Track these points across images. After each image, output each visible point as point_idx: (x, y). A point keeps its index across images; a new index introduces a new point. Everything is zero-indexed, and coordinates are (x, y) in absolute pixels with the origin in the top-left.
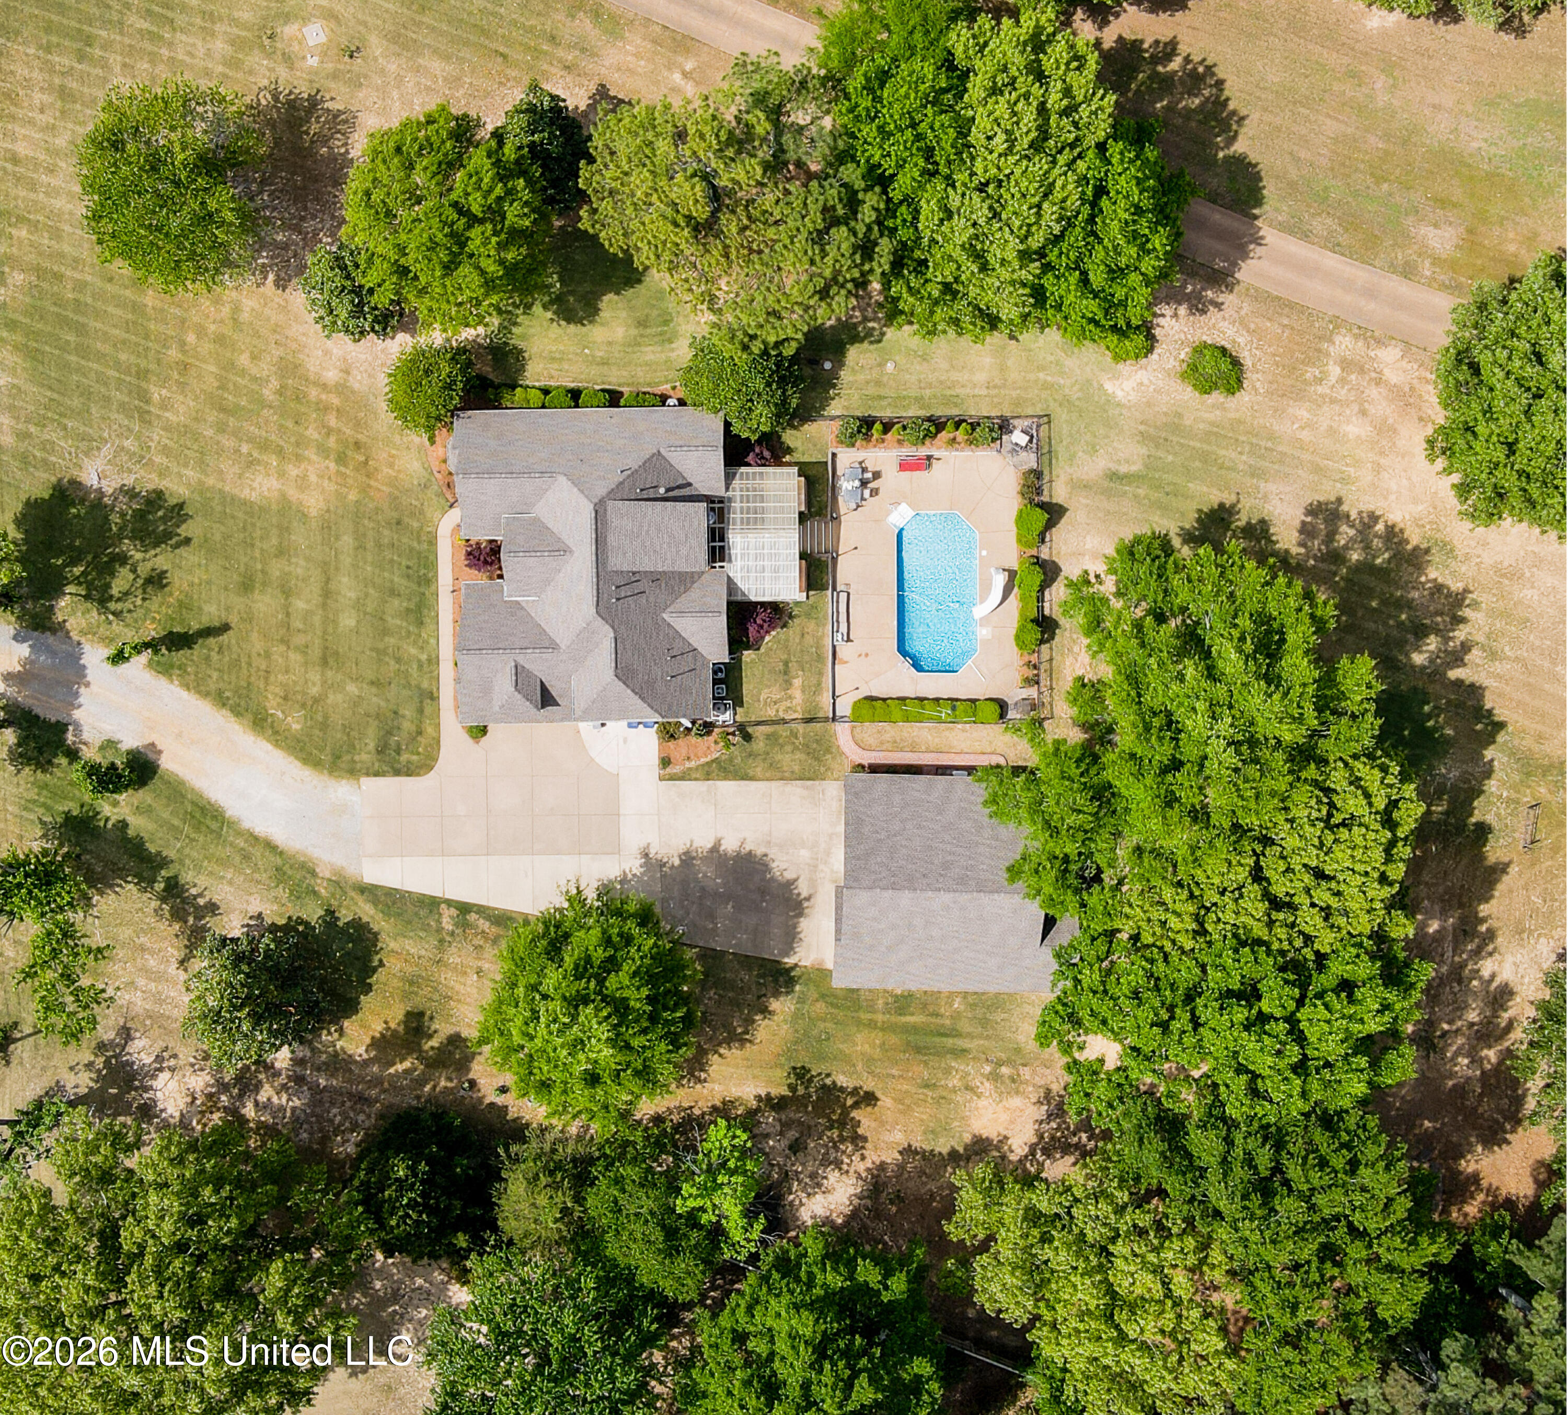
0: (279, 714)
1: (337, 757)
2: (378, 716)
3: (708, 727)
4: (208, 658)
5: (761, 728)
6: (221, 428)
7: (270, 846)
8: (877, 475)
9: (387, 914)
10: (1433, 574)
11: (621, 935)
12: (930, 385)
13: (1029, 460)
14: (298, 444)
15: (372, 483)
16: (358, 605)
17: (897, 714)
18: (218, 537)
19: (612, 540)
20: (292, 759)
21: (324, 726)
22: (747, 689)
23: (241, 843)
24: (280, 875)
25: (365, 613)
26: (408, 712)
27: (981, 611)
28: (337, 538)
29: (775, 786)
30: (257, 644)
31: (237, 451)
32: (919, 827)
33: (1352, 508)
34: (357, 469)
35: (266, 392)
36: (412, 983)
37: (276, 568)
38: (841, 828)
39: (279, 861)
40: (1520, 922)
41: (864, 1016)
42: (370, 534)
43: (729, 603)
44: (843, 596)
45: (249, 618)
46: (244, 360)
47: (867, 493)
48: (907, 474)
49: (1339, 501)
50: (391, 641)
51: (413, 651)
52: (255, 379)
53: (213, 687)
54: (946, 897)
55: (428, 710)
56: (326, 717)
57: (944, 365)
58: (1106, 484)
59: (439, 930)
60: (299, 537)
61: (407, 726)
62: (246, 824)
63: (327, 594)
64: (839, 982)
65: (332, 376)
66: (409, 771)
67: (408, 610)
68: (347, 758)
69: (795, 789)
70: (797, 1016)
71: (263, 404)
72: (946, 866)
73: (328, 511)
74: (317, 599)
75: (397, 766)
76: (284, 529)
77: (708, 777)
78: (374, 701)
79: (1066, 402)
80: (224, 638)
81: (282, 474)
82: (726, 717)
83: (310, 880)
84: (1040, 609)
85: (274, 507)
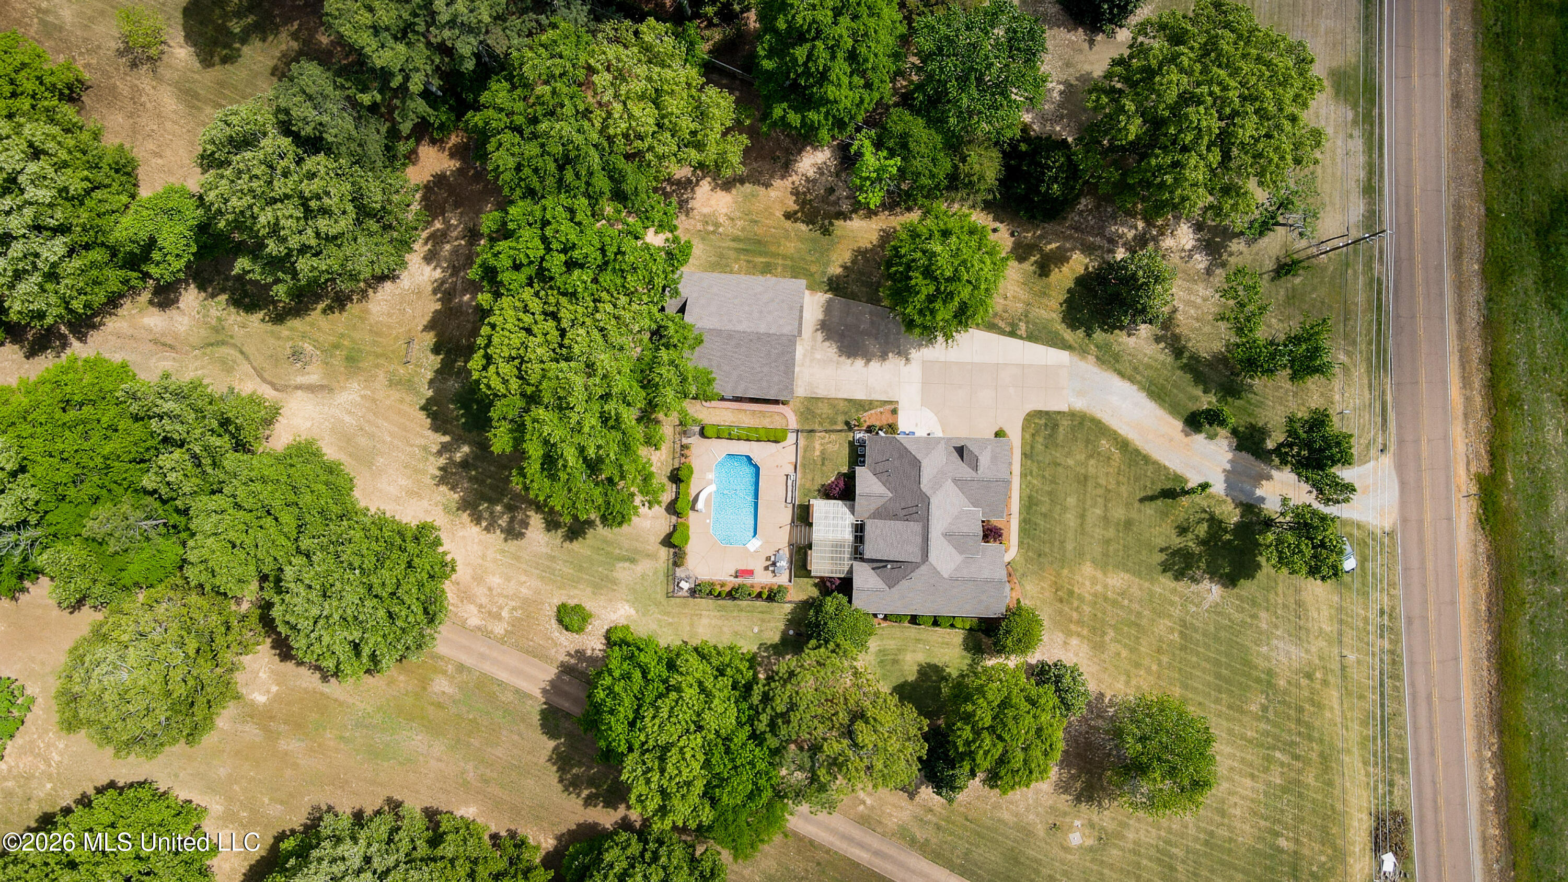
0: (1113, 450)
1: (1081, 423)
3: (869, 430)
4: (1153, 483)
5: (839, 428)
6: (1139, 615)
7: (1121, 374)
8: (766, 568)
9: (1057, 333)
10: (456, 496)
11: (925, 316)
12: (734, 618)
13: (680, 572)
14: (1095, 603)
15: (1054, 579)
16: (1065, 509)
17: (762, 433)
18: (1144, 552)
19: (919, 540)
20: (1107, 424)
21: (1088, 441)
22: (846, 451)
23: (1139, 377)
24: (1117, 357)
25: (1061, 504)
26: (1039, 447)
27: (712, 488)
28: (1075, 548)
29: (833, 394)
30: (1124, 489)
31: (1130, 601)
32: (753, 368)
33: (498, 536)
34: (1062, 587)
35: (1112, 634)
36: (1045, 293)
37: (1111, 533)
38: (797, 369)
39: (1117, 366)
40: (419, 298)
41: (789, 263)
42: (1056, 550)
43: (854, 500)
44: (789, 500)
45: (1128, 505)
46: (1124, 653)
47: (773, 559)
48: (749, 568)
49: (506, 540)
50: (1047, 488)
51: (1035, 482)
52: (1118, 642)
53: (1150, 467)
54: (740, 328)
55: (1028, 448)
56: (1086, 446)
57: (725, 629)
58: (637, 557)
59: (1027, 323)
60: (1097, 549)
61: (1040, 439)
62: (1135, 387)
63: (1082, 516)
64: (803, 282)
65: (1074, 641)
66: (1039, 414)
67: (1037, 505)
68: (1075, 423)
69: (821, 393)
70: (827, 264)
71: (1114, 627)
72: (738, 346)
73: (1080, 564)
74: (1089, 514)
75: (1047, 417)
76: (1106, 555)
77: (871, 402)
78: (1058, 455)
79: (658, 604)
80: (1143, 494)
81: (1106, 586)
82: (859, 436)
83: (1100, 354)
84: (678, 488)
85: (1110, 568)
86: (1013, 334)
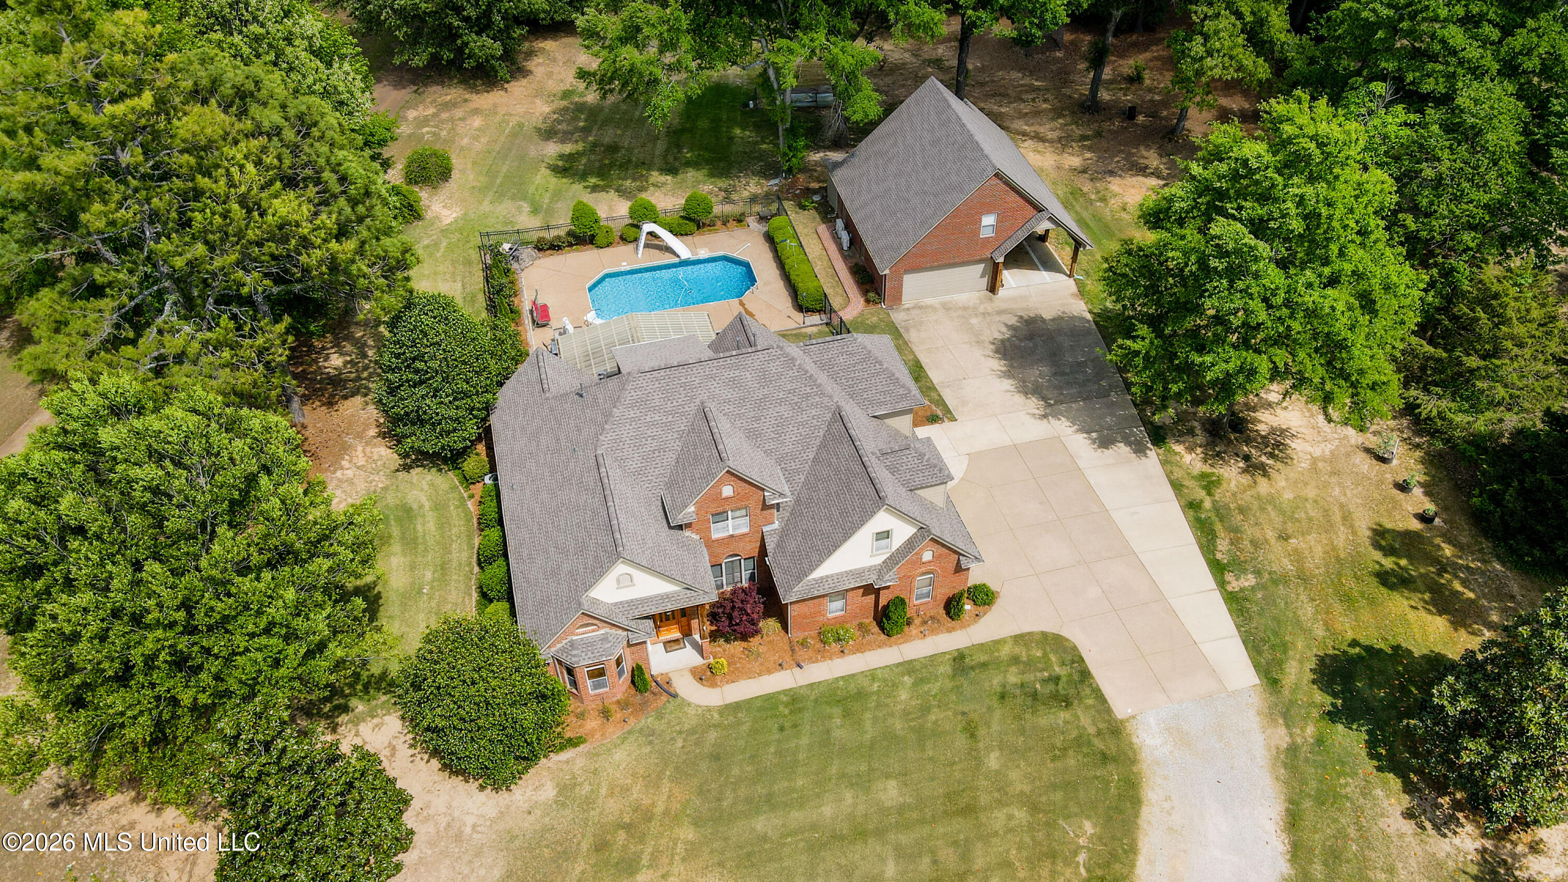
0: (1082, 858)
1: (1105, 758)
2: (1019, 718)
15: (659, 809)
16: (862, 783)
20: (1142, 822)
21: (1068, 787)
24: (1328, 798)
25: (871, 770)
26: (994, 681)
28: (764, 838)
34: (642, 839)
36: (1352, 599)
39: (1307, 804)
42: (743, 792)
48: (552, 321)
50: (899, 726)
51: (904, 695)
55: (982, 659)
56: (1054, 788)
59: (1263, 587)
61: (1013, 677)
63: (860, 834)
66: (1077, 660)
67: (846, 716)
73: (721, 864)
74: (874, 845)
75: (1076, 677)
78: (998, 728)
83: (1307, 753)
86: (1218, 568)
